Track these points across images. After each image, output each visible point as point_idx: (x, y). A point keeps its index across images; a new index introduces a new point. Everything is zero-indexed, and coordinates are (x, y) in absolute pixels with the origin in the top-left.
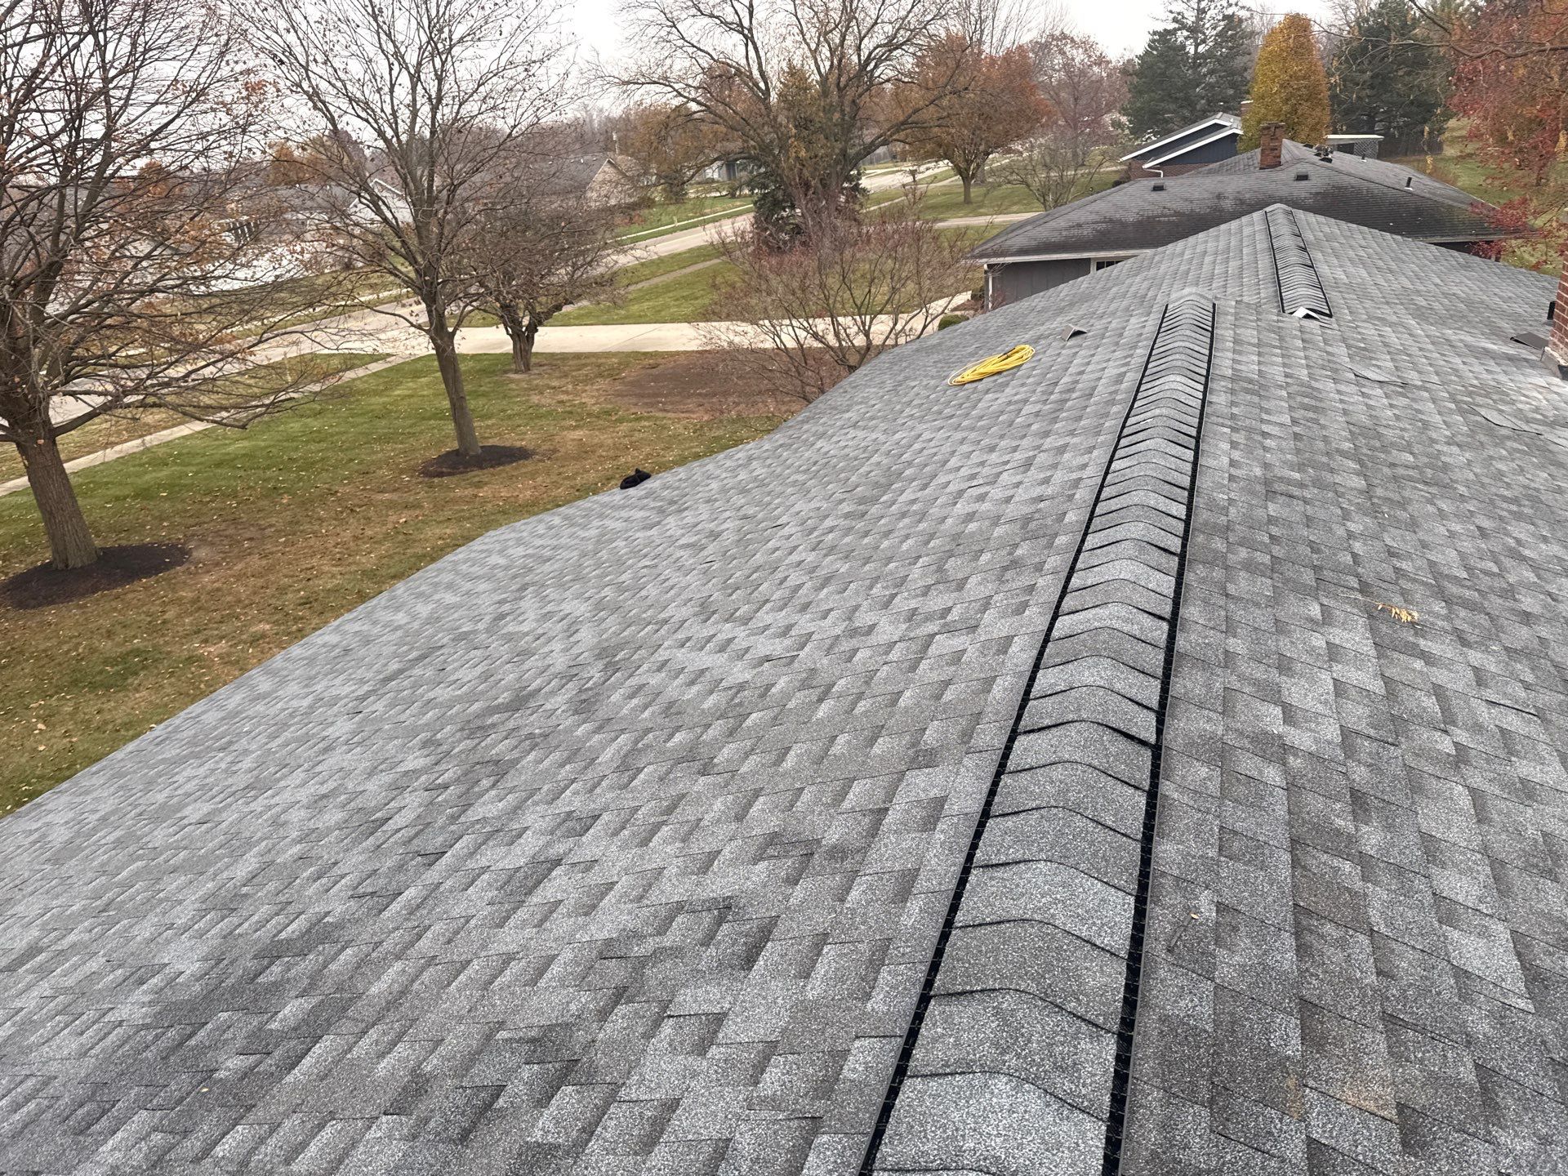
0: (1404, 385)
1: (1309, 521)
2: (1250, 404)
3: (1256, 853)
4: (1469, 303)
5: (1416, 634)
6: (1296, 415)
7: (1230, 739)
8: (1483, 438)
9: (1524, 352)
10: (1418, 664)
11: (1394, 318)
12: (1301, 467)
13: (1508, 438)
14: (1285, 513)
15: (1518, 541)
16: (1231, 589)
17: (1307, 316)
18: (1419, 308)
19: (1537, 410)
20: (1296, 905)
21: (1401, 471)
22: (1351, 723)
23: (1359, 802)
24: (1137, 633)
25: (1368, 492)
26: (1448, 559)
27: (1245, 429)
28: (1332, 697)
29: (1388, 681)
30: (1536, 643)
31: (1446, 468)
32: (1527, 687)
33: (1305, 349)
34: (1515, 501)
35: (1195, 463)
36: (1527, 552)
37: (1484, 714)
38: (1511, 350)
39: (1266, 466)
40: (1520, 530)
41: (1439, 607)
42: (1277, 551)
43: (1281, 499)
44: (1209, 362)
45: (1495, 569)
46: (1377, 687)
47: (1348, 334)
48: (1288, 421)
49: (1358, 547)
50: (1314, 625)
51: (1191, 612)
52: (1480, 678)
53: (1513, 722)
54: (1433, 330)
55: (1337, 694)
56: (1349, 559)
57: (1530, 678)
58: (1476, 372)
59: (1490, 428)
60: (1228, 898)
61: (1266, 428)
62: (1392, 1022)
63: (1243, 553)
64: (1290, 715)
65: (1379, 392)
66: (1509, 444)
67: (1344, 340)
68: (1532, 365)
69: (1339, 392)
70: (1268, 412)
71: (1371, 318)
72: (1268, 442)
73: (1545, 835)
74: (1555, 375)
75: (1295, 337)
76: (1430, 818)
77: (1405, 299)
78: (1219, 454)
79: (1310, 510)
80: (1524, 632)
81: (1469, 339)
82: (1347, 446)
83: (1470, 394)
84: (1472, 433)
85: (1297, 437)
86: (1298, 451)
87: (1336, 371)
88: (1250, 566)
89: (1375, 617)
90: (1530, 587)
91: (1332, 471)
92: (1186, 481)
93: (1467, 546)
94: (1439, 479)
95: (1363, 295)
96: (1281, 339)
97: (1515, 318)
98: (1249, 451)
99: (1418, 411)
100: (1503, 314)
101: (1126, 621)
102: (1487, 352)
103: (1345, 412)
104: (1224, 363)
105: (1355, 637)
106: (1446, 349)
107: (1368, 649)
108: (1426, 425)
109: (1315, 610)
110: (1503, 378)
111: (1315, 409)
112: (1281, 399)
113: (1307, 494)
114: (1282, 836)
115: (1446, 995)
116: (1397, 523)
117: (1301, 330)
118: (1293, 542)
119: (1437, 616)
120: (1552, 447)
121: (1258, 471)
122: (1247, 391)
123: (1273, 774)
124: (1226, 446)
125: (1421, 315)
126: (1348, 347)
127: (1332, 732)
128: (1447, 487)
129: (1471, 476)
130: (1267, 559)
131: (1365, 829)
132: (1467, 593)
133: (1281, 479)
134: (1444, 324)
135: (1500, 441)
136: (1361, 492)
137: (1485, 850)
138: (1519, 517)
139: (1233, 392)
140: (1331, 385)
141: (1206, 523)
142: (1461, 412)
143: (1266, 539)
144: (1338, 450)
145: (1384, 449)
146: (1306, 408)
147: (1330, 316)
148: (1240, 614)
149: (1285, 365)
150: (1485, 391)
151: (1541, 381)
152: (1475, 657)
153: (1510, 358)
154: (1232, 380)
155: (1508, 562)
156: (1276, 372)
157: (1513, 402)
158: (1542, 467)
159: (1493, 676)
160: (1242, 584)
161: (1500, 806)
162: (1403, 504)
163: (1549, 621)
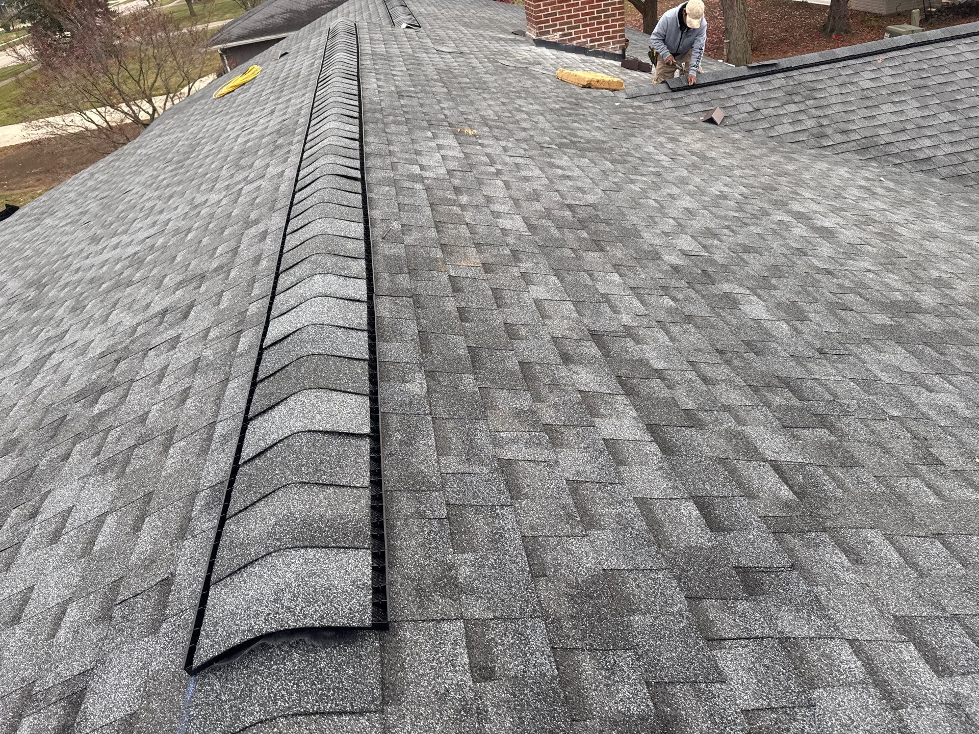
0: (461, 53)
1: (422, 105)
2: (383, 64)
3: (416, 209)
4: (490, 20)
5: (477, 138)
6: (409, 67)
7: (397, 177)
8: (501, 71)
9: (518, 38)
10: (478, 147)
11: (453, 27)
12: (414, 86)
13: (513, 70)
14: (409, 103)
15: (520, 106)
16: (387, 130)
17: (407, 27)
18: (466, 23)
19: (525, 59)
20: (435, 221)
21: (464, 85)
22: (451, 167)
23: (457, 190)
24: (344, 145)
25: (449, 92)
26: (489, 113)
27: (383, 73)
28: (441, 161)
29: (465, 154)
30: (529, 137)
31: (485, 82)
32: (525, 150)
33: (409, 41)
34: (518, 92)
35: (359, 86)
36: (524, 109)
37: (507, 159)
38: (512, 37)
39: (396, 87)
40: (521, 102)
41: (486, 129)
42: (407, 116)
43: (407, 98)
44: (358, 47)
45: (510, 115)
46: (462, 155)
47: (430, 34)
48: (405, 69)
49: (446, 112)
50: (429, 139)
51: (370, 139)
52: (505, 149)
53: (519, 160)
54: (473, 31)
55: (443, 160)
56: (443, 116)
57: (526, 147)
58: (495, 46)
59: (505, 67)
60: (405, 222)
61: (394, 73)
62: (478, 245)
63: (391, 118)
64: (422, 168)
65: (449, 56)
66: (514, 72)
67: (429, 36)
68: (522, 42)
69: (429, 57)
70: (394, 66)
71: (441, 27)
72: (396, 78)
73: (533, 190)
74: (532, 45)
75: (402, 36)
76: (487, 191)
77: (458, 19)
78: (371, 84)
79: (421, 101)
80: (524, 133)
81: (491, 33)
82: (436, 77)
83: (494, 55)
84: (497, 70)
85: (410, 75)
86: (412, 81)
87: (427, 49)
88: (395, 122)
89: (456, 135)
90: (525, 120)
91: (430, 87)
92: (356, 92)
93: (497, 109)
94: (483, 87)
95: (436, 18)
96: (395, 38)
97: (514, 25)
98: (387, 81)
99: (470, 63)
100: (507, 24)
101: (338, 141)
102: (500, 38)
103: (433, 65)
104: (366, 48)
105: (450, 141)
106: (480, 38)
107: (455, 144)
108: (474, 68)
109: (429, 134)
110: (508, 48)
111: (418, 64)
112: (400, 61)
113: (419, 95)
114: (426, 202)
115: (498, 235)
116: (463, 103)
117: (405, 33)
118: (416, 113)
119: (486, 132)
120: (533, 72)
121: (393, 89)
122: (381, 59)
123: (418, 186)
124: (375, 80)
125: (466, 25)
126: (431, 39)
127: (443, 171)
128: (487, 89)
129: (497, 85)
130: (404, 119)
131: (460, 197)
132: (498, 124)
133: (406, 91)
134: (479, 28)
135: (510, 71)
136: (445, 93)
137: (510, 197)
138: (520, 97)
139: (373, 60)
140: (425, 55)
141: (370, 109)
142: (490, 62)
143: (402, 112)
144: (432, 79)
145: (455, 77)
146: (414, 64)
147: (420, 27)
148: (393, 138)
149: (399, 48)
150: (500, 53)
151: (527, 48)
152: (503, 143)
153: (511, 40)
154: (372, 55)
155: (515, 113)
156: (395, 50)
157: (514, 57)
158: (529, 79)
159: (511, 148)
160: (393, 128)
161: (515, 184)
162: (467, 96)
163: (534, 129)
